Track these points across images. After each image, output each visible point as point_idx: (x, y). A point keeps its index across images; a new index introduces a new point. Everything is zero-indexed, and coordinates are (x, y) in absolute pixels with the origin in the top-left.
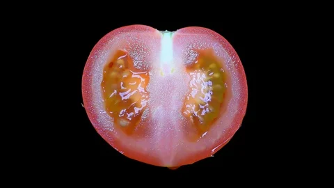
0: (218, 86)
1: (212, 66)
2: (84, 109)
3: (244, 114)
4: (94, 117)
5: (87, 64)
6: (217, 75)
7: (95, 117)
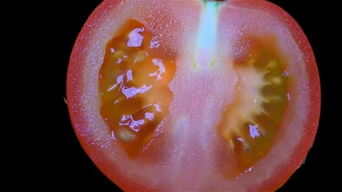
0: (276, 98)
1: (272, 64)
2: (66, 106)
3: (311, 145)
4: (80, 123)
5: (81, 36)
6: (277, 80)
7: (83, 122)
